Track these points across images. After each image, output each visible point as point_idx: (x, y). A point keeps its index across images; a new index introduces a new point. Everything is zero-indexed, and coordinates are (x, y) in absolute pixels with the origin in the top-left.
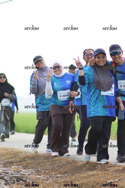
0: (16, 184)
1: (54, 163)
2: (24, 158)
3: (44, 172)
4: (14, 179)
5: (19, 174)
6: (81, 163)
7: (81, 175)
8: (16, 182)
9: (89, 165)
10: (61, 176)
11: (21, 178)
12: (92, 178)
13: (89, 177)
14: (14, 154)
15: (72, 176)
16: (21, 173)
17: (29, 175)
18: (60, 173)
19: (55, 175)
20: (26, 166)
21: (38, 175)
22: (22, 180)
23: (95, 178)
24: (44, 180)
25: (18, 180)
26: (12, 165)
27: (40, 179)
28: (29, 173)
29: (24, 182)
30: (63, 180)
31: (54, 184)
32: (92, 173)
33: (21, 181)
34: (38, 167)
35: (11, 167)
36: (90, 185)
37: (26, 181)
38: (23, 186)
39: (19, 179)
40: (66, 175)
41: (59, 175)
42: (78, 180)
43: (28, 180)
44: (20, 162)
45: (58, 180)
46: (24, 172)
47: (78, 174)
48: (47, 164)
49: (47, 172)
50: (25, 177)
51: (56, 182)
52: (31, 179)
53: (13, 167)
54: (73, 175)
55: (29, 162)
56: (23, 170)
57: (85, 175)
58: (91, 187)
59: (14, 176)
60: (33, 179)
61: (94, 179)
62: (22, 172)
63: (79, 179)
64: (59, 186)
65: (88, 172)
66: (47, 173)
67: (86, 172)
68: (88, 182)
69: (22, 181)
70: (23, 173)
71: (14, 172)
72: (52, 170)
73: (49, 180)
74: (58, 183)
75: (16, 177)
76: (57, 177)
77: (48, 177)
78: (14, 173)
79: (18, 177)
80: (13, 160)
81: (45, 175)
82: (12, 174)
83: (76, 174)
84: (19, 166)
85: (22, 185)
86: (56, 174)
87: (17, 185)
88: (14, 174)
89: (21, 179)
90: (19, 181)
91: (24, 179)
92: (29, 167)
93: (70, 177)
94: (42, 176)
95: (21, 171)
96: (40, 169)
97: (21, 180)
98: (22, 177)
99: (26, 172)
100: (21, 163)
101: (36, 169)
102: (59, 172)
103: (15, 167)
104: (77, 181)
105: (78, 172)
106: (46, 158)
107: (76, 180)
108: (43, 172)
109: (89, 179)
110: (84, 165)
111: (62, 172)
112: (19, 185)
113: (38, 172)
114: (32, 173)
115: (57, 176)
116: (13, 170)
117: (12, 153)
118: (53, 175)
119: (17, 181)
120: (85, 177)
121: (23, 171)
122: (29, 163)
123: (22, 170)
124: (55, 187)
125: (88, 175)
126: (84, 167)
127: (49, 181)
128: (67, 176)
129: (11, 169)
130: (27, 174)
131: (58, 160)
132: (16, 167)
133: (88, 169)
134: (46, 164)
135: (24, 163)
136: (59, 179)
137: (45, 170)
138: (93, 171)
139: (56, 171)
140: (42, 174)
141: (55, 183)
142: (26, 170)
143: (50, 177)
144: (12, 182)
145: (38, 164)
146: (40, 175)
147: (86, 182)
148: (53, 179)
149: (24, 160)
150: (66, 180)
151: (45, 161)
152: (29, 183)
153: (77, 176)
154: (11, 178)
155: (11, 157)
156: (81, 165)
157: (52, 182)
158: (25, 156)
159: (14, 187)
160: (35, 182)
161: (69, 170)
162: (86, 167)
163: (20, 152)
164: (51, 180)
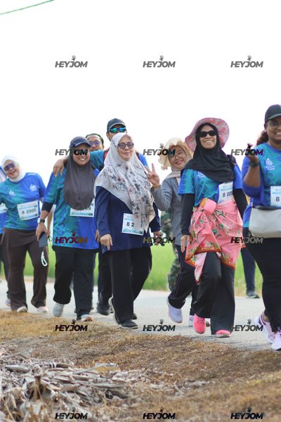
0: (105, 404)
1: (188, 356)
2: (120, 345)
3: (165, 376)
4: (100, 393)
5: (112, 382)
6: (247, 353)
7: (248, 382)
8: (105, 400)
9: (265, 358)
10: (203, 384)
11: (116, 390)
12: (273, 388)
13: (266, 385)
14: (99, 335)
15: (229, 385)
16: (114, 378)
17: (133, 382)
18: (202, 378)
19: (189, 381)
20: (126, 363)
21: (152, 382)
22: (118, 394)
23: (278, 388)
24: (167, 393)
25: (110, 394)
26: (96, 361)
27: (157, 391)
28: (133, 379)
29: (123, 398)
30: (208, 394)
31: (189, 403)
32: (271, 376)
33: (115, 397)
34: (151, 364)
35: (92, 366)
36: (269, 405)
37: (126, 397)
38: (120, 408)
39: (112, 392)
40: (214, 383)
41: (200, 383)
42: (242, 394)
43: (131, 395)
44: (112, 354)
45: (197, 393)
46: (122, 377)
47: (241, 379)
48: (173, 358)
49: (172, 375)
50: (125, 388)
51: (193, 398)
52: (137, 391)
53: (97, 365)
54: (229, 381)
55: (132, 353)
56: (119, 371)
57: (258, 381)
58: (270, 409)
59: (100, 387)
60: (141, 393)
61: (278, 390)
62: (118, 377)
63: (243, 391)
64: (201, 407)
65: (263, 373)
66: (173, 378)
67: (259, 375)
68: (265, 397)
69: (118, 398)
70: (121, 379)
71: (101, 377)
72: (184, 371)
73: (177, 393)
74: (198, 401)
75: (104, 387)
76: (195, 387)
77: (174, 388)
78: (99, 379)
79: (108, 388)
80: (97, 349)
81: (167, 381)
82: (96, 381)
83: (236, 380)
84: (111, 364)
85: (118, 406)
86: (192, 379)
87: (107, 407)
88: (100, 382)
89: (116, 392)
90: (111, 397)
91: (122, 392)
92: (131, 365)
93: (223, 387)
94: (161, 386)
95: (114, 374)
96: (156, 369)
97: (115, 395)
98: (118, 388)
99: (126, 376)
100: (115, 356)
101: (149, 370)
102: (198, 376)
103: (101, 365)
104: (240, 396)
105: (242, 376)
106: (168, 344)
107: (237, 393)
108: (162, 377)
109: (265, 391)
110: (252, 359)
111: (206, 375)
112: (113, 407)
113: (154, 377)
114: (139, 378)
115: (194, 383)
116: (97, 372)
117: (93, 333)
118: (186, 383)
119: (107, 396)
120: (256, 385)
121: (120, 375)
122: (133, 356)
123: (117, 371)
124: (190, 409)
125: (264, 381)
126: (253, 363)
127: (178, 395)
128: (217, 384)
129: (94, 371)
130: (128, 380)
131: (196, 348)
132: (104, 364)
133: (262, 368)
134: (169, 358)
135: (121, 355)
136: (199, 390)
137: (167, 372)
138: (273, 371)
139: (192, 373)
140: (162, 380)
141: (191, 400)
142: (126, 372)
143: (179, 387)
144: (97, 399)
145: (153, 358)
146: (157, 383)
147: (259, 397)
148: (186, 392)
149: (121, 347)
150: (215, 393)
151: (166, 351)
152: (134, 401)
153: (238, 384)
154: (93, 391)
155: (93, 344)
156: (247, 359)
157: (184, 398)
158: (124, 340)
159: (101, 412)
160: (148, 398)
161: (220, 371)
162: (258, 362)
163: (112, 331)
164: (182, 393)
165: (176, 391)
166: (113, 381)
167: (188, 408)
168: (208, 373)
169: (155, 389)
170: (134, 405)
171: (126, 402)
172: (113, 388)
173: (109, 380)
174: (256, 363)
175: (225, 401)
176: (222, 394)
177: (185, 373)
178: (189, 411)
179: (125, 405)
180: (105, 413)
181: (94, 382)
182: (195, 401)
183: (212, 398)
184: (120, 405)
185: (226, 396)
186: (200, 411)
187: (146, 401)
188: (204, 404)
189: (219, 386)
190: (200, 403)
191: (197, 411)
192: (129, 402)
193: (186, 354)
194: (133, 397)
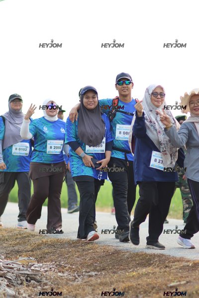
0: (25, 286)
1: (86, 254)
2: (38, 245)
3: (69, 268)
4: (22, 278)
5: (30, 271)
7: (127, 274)
8: (25, 283)
9: (141, 258)
10: (96, 274)
11: (34, 276)
12: (145, 279)
13: (140, 276)
14: (24, 238)
15: (114, 275)
16: (32, 268)
17: (46, 271)
18: (95, 270)
19: (86, 272)
20: (41, 258)
21: (60, 272)
22: (35, 279)
23: (148, 278)
24: (70, 280)
25: (29, 279)
26: (20, 256)
28: (46, 269)
29: (38, 282)
30: (99, 281)
31: (85, 287)
32: (144, 270)
33: (32, 281)
34: (60, 259)
35: (17, 259)
36: (141, 290)
37: (41, 282)
38: (35, 289)
39: (30, 278)
40: (103, 273)
41: (93, 273)
42: (123, 282)
44: (32, 251)
45: (91, 280)
46: (38, 267)
47: (123, 271)
48: (75, 256)
49: (74, 267)
50: (40, 275)
51: (88, 283)
52: (48, 278)
53: (20, 259)
54: (114, 273)
55: (46, 251)
56: (36, 263)
57: (134, 274)
58: (142, 293)
59: (22, 274)
60: (51, 279)
61: (148, 280)
62: (35, 267)
63: (124, 280)
64: (93, 290)
65: (138, 268)
66: (74, 269)
67: (136, 269)
68: (139, 284)
69: (35, 282)
70: (37, 269)
71: (23, 267)
73: (77, 280)
74: (91, 285)
75: (25, 274)
76: (90, 276)
77: (75, 276)
78: (22, 268)
79: (28, 274)
80: (21, 248)
81: (70, 272)
82: (19, 270)
83: (119, 272)
84: (31, 258)
85: (34, 288)
86: (88, 270)
87: (26, 288)
88: (22, 270)
89: (33, 278)
90: (30, 281)
91: (38, 278)
92: (45, 260)
93: (110, 276)
94: (65, 274)
95: (33, 265)
96: (63, 262)
97: (33, 280)
98: (35, 275)
99: (41, 267)
100: (34, 253)
101: (57, 263)
102: (92, 268)
103: (23, 258)
104: (121, 283)
105: (123, 269)
106: (72, 246)
107: (119, 281)
108: (67, 268)
109: (139, 280)
110: (131, 258)
111: (98, 268)
112: (30, 288)
113: (61, 268)
114: (50, 268)
115: (90, 274)
116: (20, 263)
117: (19, 236)
118: (84, 273)
119: (27, 280)
120: (133, 276)
121: (37, 266)
122: (47, 253)
123: (34, 263)
124: (86, 291)
125: (139, 273)
126: (132, 261)
128: (105, 274)
129: (18, 263)
130: (42, 270)
131: (92, 249)
132: (26, 258)
133: (138, 264)
134: (73, 256)
135: (39, 252)
136: (93, 279)
137: (71, 265)
138: (146, 267)
139: (88, 266)
140: (67, 270)
141: (86, 285)
142: (41, 264)
143: (79, 276)
144: (20, 282)
145: (61, 255)
146: (63, 272)
147: (134, 284)
148: (83, 279)
149: (39, 247)
150: (104, 280)
151: (71, 250)
152: (46, 284)
153: (121, 275)
154: (17, 276)
155: (19, 244)
156: (128, 258)
157: (81, 283)
158: (41, 242)
159: (22, 291)
160: (56, 282)
161: (108, 265)
162: (135, 260)
163: (32, 235)
164: (80, 280)
165: (76, 278)
166: (32, 270)
167: (84, 290)
168: (99, 267)
169: (62, 277)
170: (45, 287)
171: (40, 285)
172: (31, 275)
173: (28, 269)
174: (134, 261)
175: (111, 286)
176: (109, 281)
177: (83, 266)
178: (84, 292)
179: (39, 287)
180: (24, 292)
181: (17, 270)
182: (89, 285)
183: (101, 284)
184: (36, 287)
185: (112, 283)
186: (92, 293)
187: (55, 285)
188: (96, 288)
189: (107, 276)
190: (92, 287)
191: (91, 292)
192: (42, 285)
193: (85, 253)
194: (45, 281)
